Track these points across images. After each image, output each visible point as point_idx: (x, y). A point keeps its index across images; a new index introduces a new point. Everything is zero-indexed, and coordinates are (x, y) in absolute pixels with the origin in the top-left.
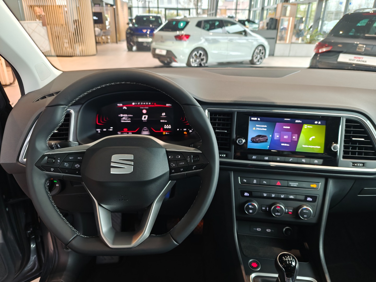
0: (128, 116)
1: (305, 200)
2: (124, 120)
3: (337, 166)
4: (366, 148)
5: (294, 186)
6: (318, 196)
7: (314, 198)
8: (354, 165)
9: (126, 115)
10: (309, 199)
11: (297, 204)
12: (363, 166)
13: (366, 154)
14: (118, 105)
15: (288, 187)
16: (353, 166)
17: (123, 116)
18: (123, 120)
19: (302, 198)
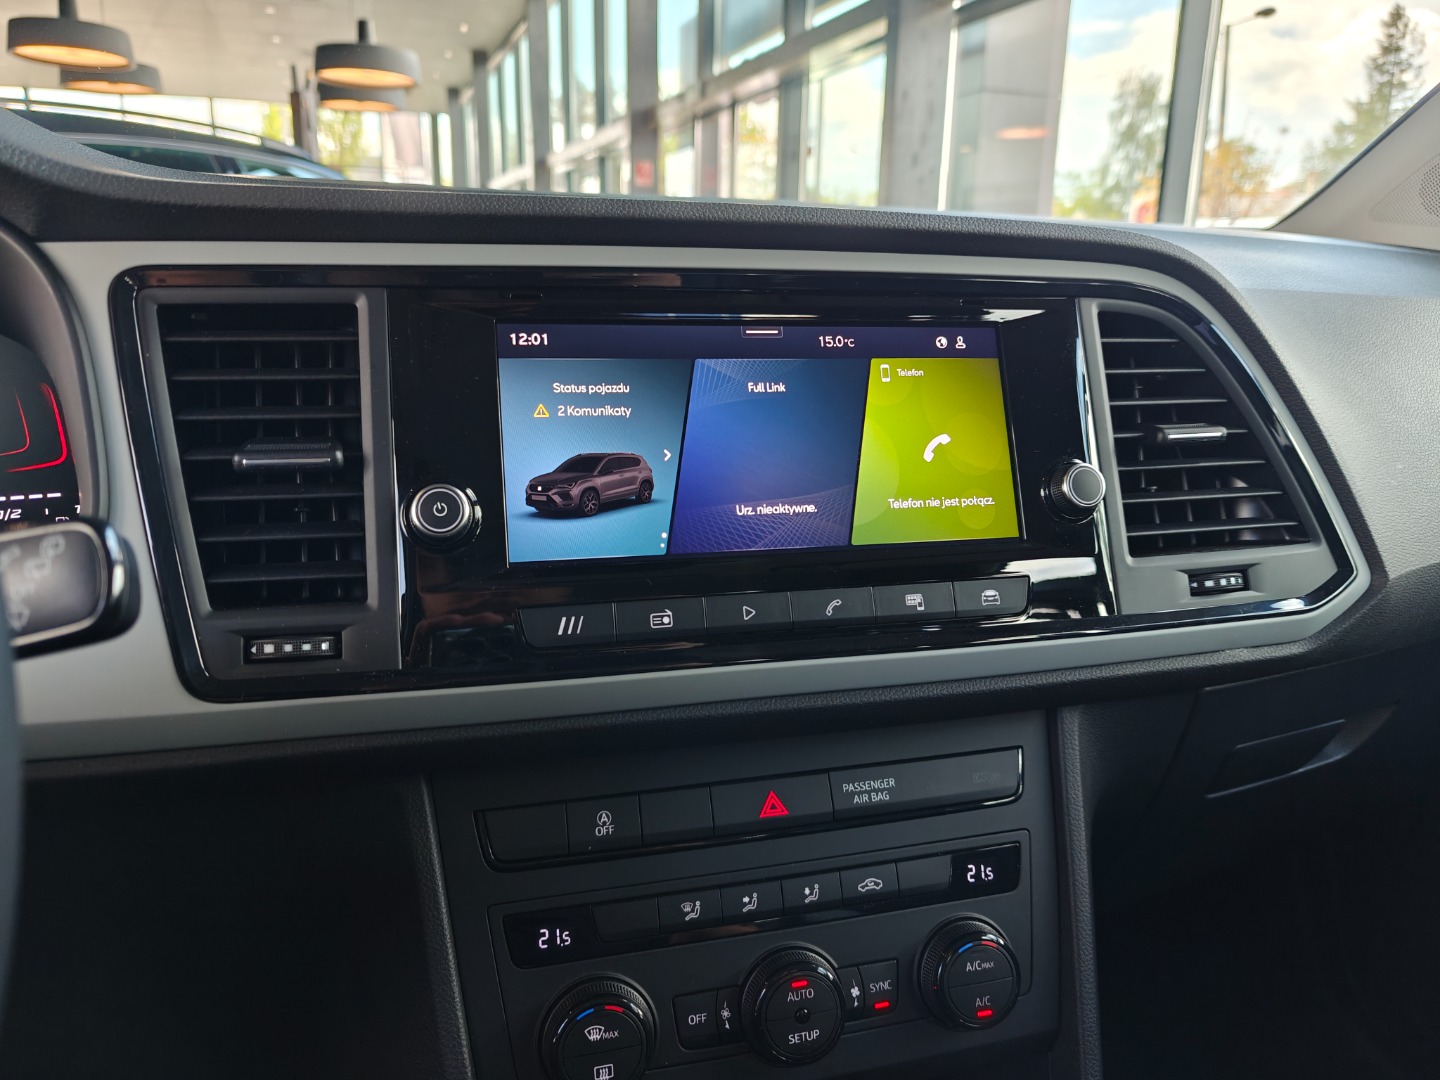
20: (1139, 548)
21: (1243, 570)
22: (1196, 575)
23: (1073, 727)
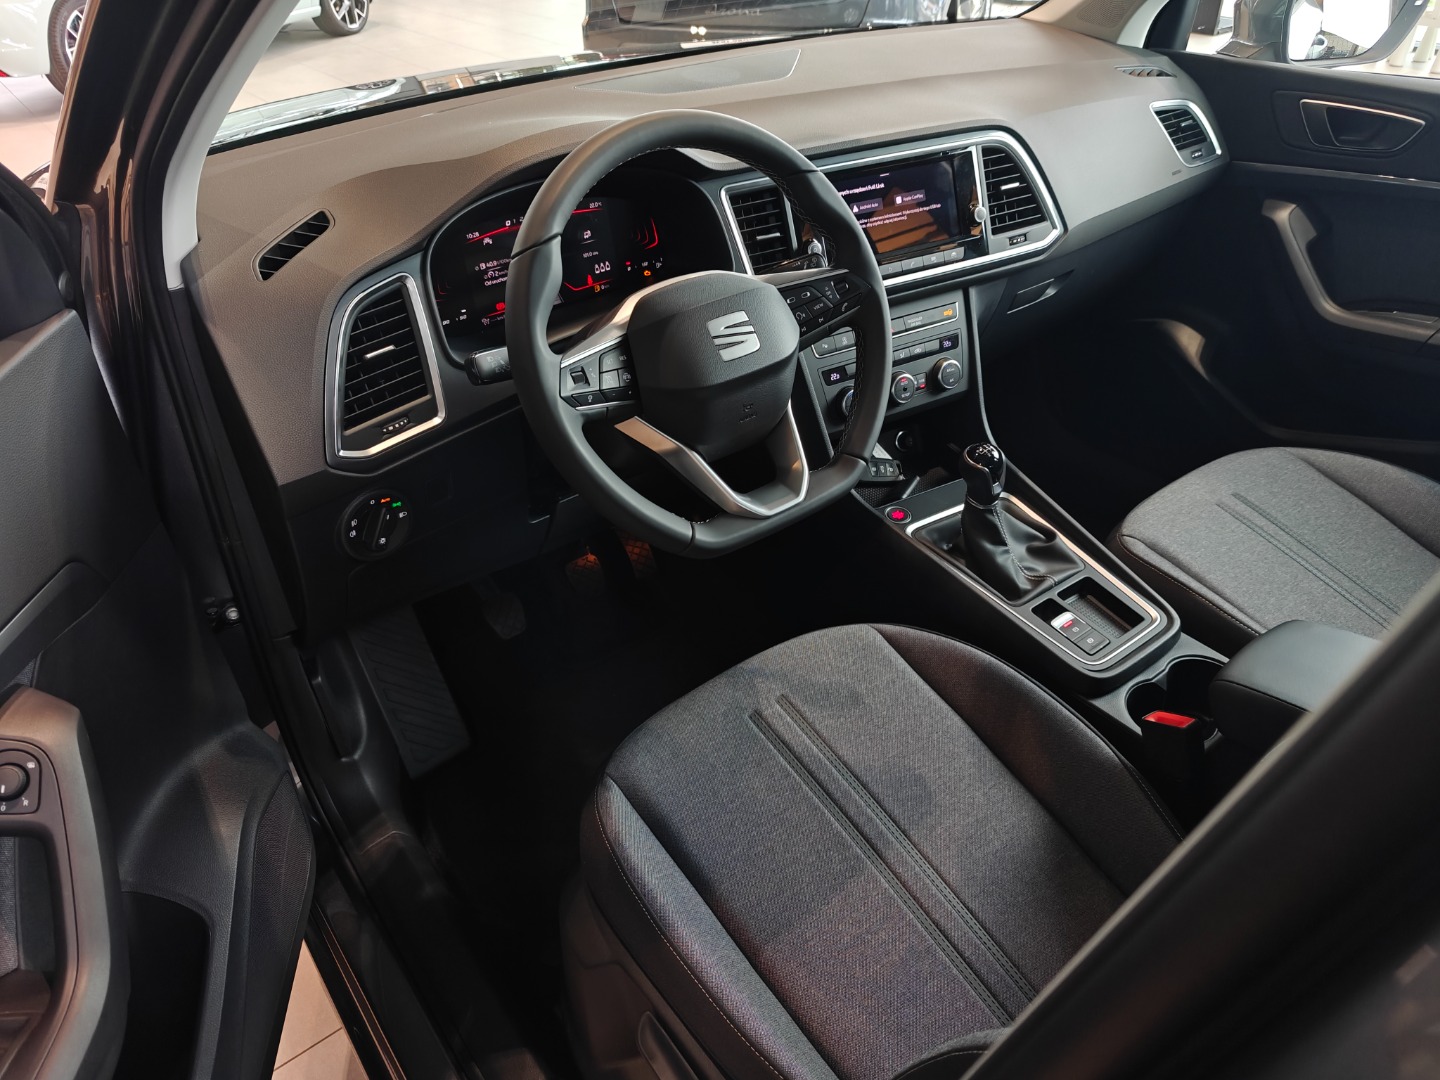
0: (501, 265)
1: (942, 349)
2: (493, 278)
3: (985, 253)
4: (1019, 203)
5: (917, 324)
6: (958, 331)
7: (954, 340)
8: (1013, 242)
9: (495, 263)
10: (947, 344)
11: (929, 362)
12: (1026, 240)
13: (1021, 214)
14: (470, 236)
15: (906, 330)
16: (1011, 244)
17: (488, 268)
18: (488, 280)
19: (935, 345)
20: (995, 232)
21: (1025, 235)
22: (1011, 239)
23: (973, 292)
